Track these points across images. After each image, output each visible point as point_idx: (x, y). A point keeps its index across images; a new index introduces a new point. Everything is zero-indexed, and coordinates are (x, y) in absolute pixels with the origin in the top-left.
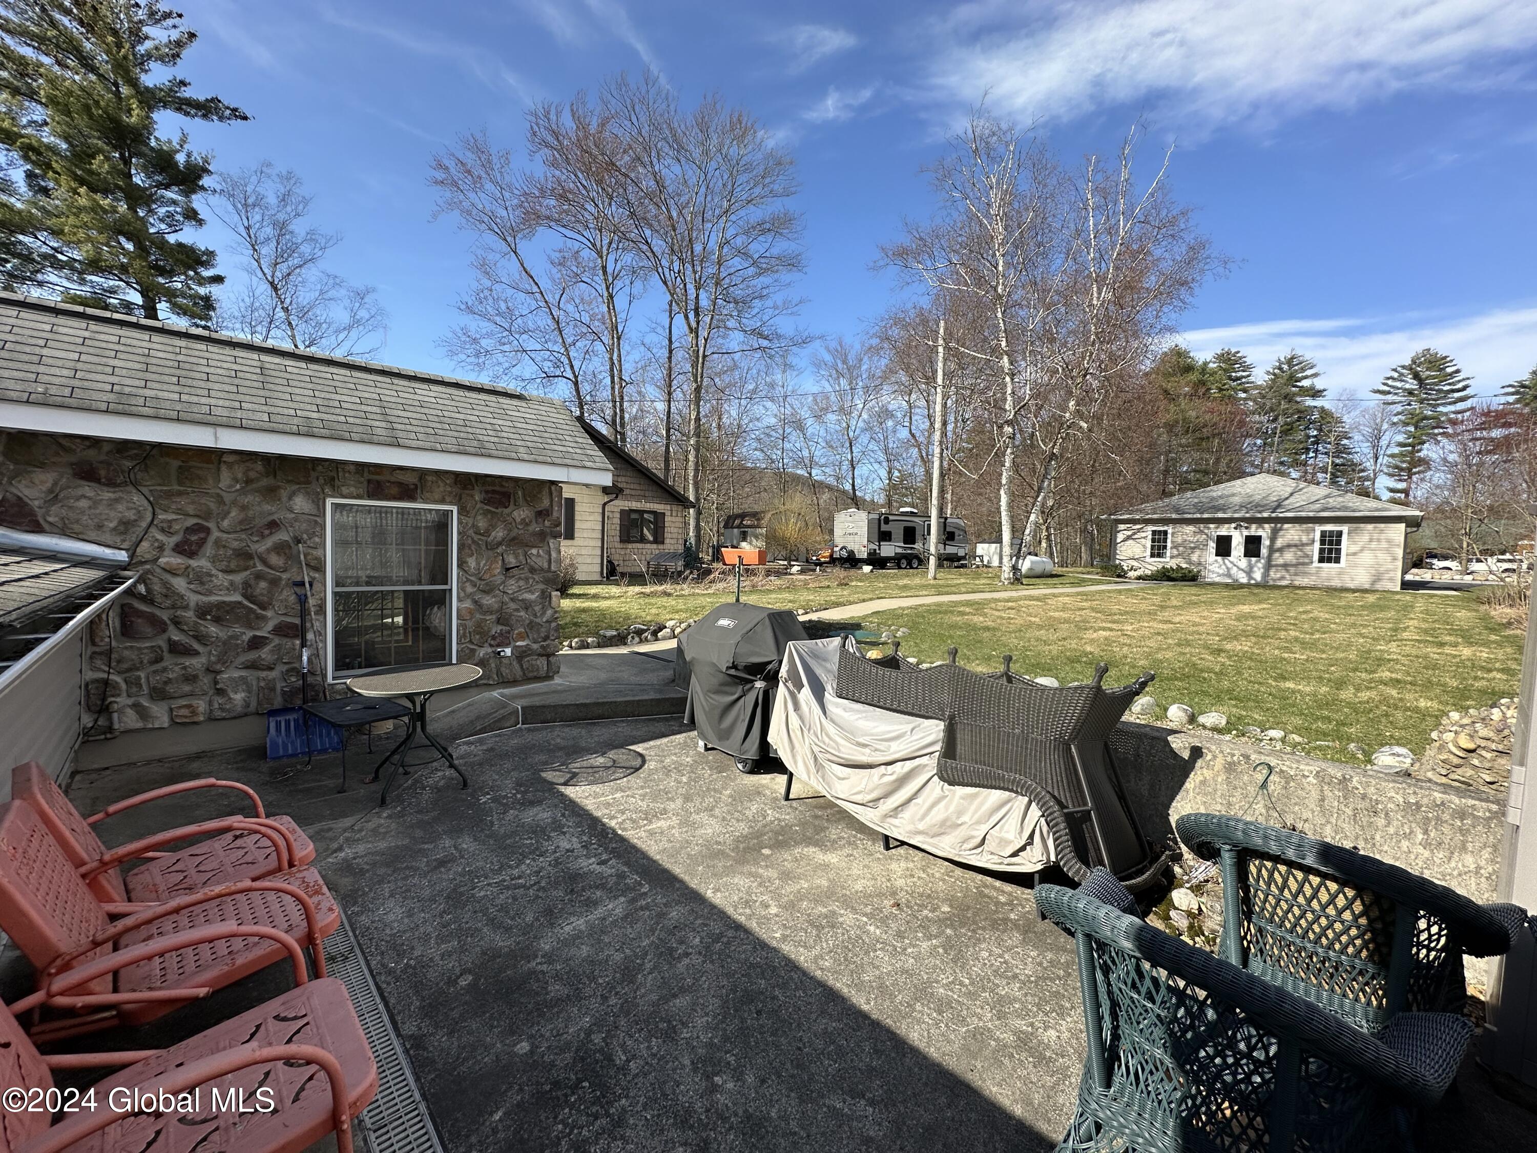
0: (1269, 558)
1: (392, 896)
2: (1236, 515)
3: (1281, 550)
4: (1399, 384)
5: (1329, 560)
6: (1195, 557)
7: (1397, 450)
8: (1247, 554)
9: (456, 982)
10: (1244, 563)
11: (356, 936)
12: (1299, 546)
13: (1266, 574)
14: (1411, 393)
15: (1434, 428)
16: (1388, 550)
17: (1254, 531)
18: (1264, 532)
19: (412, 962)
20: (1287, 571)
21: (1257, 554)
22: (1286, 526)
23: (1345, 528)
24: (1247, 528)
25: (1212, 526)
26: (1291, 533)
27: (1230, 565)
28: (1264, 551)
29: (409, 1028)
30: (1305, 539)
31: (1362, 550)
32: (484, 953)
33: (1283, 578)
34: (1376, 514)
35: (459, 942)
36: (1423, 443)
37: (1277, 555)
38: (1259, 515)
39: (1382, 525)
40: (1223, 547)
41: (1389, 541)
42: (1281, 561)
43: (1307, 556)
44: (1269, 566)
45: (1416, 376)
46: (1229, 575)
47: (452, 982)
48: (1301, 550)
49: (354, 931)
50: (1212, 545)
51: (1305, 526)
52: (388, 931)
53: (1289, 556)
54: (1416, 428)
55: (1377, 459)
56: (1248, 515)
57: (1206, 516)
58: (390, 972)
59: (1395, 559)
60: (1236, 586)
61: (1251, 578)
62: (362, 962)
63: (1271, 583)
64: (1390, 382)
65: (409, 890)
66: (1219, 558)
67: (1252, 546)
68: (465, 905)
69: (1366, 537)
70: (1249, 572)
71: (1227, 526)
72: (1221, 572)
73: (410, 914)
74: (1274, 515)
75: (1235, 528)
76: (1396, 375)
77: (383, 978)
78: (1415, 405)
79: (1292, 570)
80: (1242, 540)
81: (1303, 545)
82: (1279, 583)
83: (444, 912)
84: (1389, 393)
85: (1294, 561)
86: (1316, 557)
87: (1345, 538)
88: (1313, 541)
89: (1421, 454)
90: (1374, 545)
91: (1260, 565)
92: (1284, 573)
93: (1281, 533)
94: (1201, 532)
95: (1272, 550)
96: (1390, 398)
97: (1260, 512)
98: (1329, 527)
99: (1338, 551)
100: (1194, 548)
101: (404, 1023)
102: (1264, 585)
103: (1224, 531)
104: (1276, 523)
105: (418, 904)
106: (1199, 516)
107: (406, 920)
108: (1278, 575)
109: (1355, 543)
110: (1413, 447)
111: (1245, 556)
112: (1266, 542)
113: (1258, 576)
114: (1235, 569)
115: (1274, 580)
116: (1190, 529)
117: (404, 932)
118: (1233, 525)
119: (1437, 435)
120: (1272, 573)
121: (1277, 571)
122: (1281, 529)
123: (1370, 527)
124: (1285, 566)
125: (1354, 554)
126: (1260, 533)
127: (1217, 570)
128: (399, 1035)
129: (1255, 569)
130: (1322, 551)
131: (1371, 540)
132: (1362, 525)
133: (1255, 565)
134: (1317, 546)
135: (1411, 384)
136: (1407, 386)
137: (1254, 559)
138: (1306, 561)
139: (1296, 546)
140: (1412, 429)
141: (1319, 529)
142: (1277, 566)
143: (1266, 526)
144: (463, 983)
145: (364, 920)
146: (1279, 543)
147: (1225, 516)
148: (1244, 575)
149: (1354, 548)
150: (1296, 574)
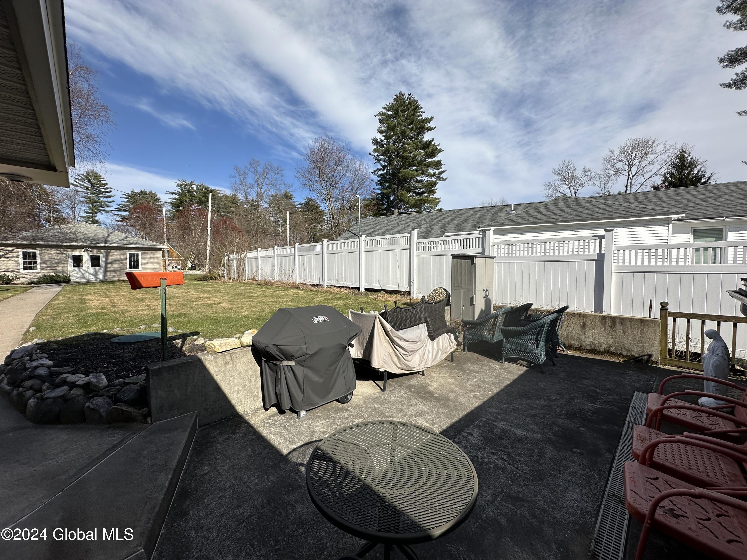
0: (106, 267)
1: (563, 507)
2: (85, 244)
3: (111, 263)
4: (82, 183)
5: (134, 268)
6: (60, 268)
7: (85, 215)
8: (92, 266)
9: (580, 453)
10: (92, 270)
11: (601, 503)
12: (121, 261)
13: (105, 275)
14: (87, 188)
15: (100, 207)
16: (157, 262)
17: (95, 253)
18: (101, 254)
19: (588, 470)
20: (116, 273)
21: (99, 265)
22: (112, 251)
23: (139, 253)
24: (91, 251)
25: (69, 250)
26: (115, 255)
27: (84, 272)
28: (102, 264)
29: (609, 456)
30: (122, 257)
31: (148, 263)
32: (560, 451)
33: (114, 277)
34: (152, 247)
35: (562, 461)
36: (96, 213)
37: (109, 265)
38: (98, 245)
39: (154, 252)
40: (78, 261)
41: (157, 258)
42: (112, 268)
43: (124, 266)
44: (106, 271)
45: (89, 181)
46: (84, 277)
47: (581, 454)
48: (122, 263)
49: (600, 507)
50: (70, 261)
51: (122, 251)
52: (584, 491)
53: (116, 266)
54: (92, 205)
55: (75, 217)
56: (92, 245)
57: (65, 244)
58: (600, 475)
59: (160, 266)
60: (88, 283)
61: (97, 278)
62: (608, 488)
63: (108, 280)
64: (77, 181)
65: (552, 501)
66: (76, 269)
67: (95, 262)
68: (540, 470)
69: (149, 257)
70: (96, 275)
71: (78, 250)
72: (78, 276)
73: (566, 489)
74: (107, 245)
75: (84, 252)
76: (80, 178)
77: (604, 475)
78: (90, 195)
79: (118, 272)
80: (89, 258)
81: (122, 260)
82: (112, 280)
83: (551, 476)
84: (78, 186)
85: (119, 268)
86: (128, 266)
87: (140, 257)
88: (126, 258)
89: (96, 218)
90: (152, 260)
91: (101, 271)
92: (114, 274)
93: (111, 254)
94: (62, 253)
95: (106, 263)
96: (78, 189)
97: (99, 243)
98: (133, 252)
99: (138, 263)
100: (58, 263)
101: (610, 458)
102: (104, 282)
103: (77, 253)
104: (107, 250)
105: (557, 490)
106: (60, 244)
107: (571, 488)
108: (111, 276)
109: (145, 259)
110: (92, 214)
111: (92, 267)
112: (103, 259)
113: (101, 276)
114: (87, 274)
115: (110, 278)
116: (53, 251)
117: (577, 484)
118: (83, 250)
119: (101, 210)
120: (108, 275)
121: (111, 274)
122: (110, 252)
123: (150, 252)
124: (115, 271)
125: (145, 264)
126: (99, 254)
127: (76, 275)
128: (614, 457)
129: (99, 273)
130: (131, 263)
131: (151, 258)
132: (147, 251)
133: (98, 271)
134: (128, 261)
135: (88, 185)
136: (86, 185)
137: (97, 268)
138: (125, 268)
139: (118, 261)
140: (91, 206)
141: (128, 253)
142: (110, 271)
143: (102, 251)
144: (578, 451)
145: (590, 508)
146: (110, 259)
147: (79, 244)
148: (92, 277)
149: (144, 262)
150: (120, 275)
